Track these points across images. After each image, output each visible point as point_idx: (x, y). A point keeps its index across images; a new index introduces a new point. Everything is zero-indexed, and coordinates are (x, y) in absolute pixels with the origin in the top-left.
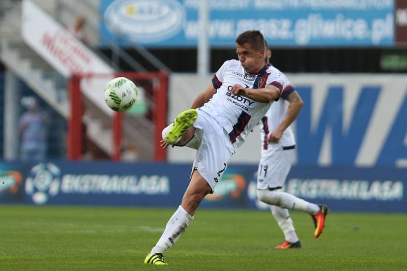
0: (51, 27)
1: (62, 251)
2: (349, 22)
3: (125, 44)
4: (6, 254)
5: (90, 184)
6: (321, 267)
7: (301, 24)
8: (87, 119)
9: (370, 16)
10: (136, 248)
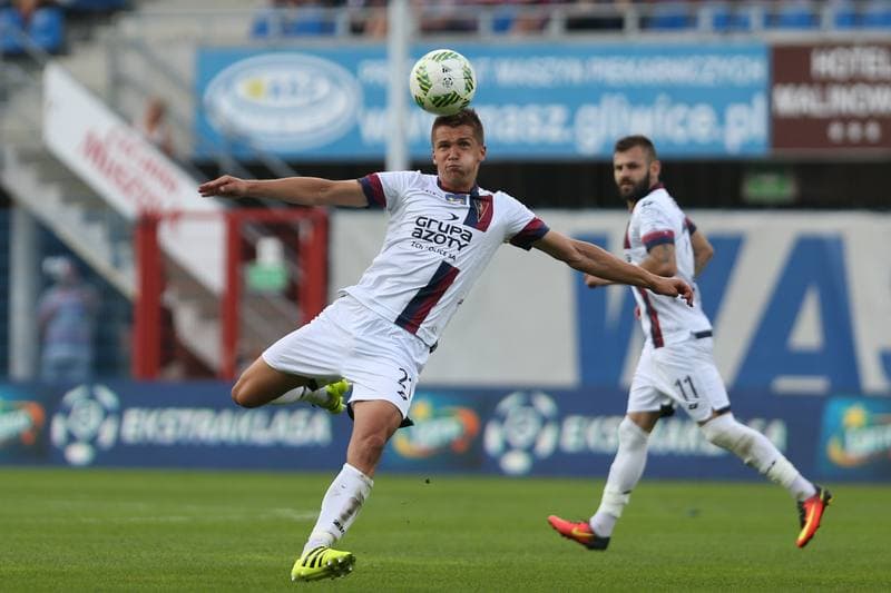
0: (103, 123)
1: (122, 556)
2: (680, 111)
3: (244, 154)
4: (12, 562)
5: (178, 425)
7: (588, 113)
8: (170, 297)
9: (721, 98)
10: (267, 551)
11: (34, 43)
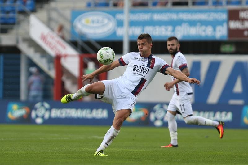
0: (46, 31)
1: (51, 149)
2: (203, 27)
3: (84, 39)
4: (21, 150)
5: (66, 113)
6: (188, 157)
7: (178, 28)
8: (64, 78)
9: (214, 24)
10: (90, 147)
11: (27, 9)
